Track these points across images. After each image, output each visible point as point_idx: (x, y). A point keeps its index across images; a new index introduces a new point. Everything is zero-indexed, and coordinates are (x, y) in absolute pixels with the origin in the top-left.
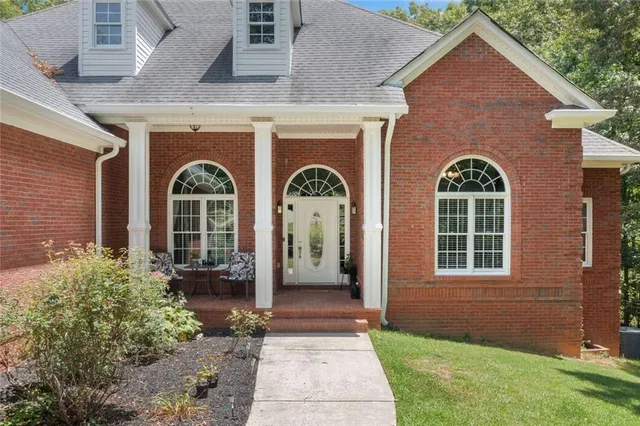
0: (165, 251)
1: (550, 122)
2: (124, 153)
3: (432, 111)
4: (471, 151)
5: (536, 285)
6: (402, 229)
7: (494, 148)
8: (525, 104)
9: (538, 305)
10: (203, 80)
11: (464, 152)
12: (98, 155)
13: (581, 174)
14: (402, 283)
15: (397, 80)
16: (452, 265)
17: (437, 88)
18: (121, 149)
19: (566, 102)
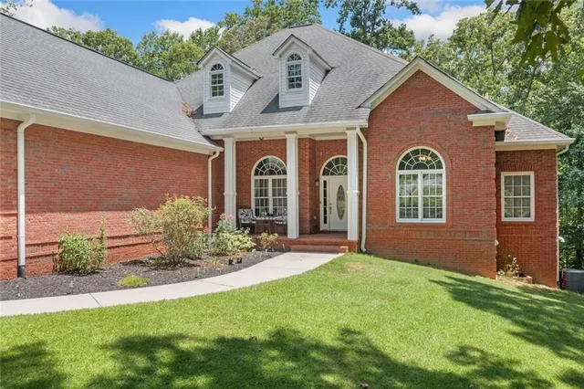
0: (250, 208)
1: (471, 123)
2: (222, 154)
3: (392, 120)
4: (418, 144)
5: (462, 229)
6: (374, 194)
7: (433, 141)
8: (454, 111)
9: (465, 242)
10: (262, 113)
11: (413, 145)
12: (210, 156)
13: (494, 156)
14: (376, 227)
15: (368, 104)
16: (409, 216)
17: (396, 106)
18: (221, 153)
19: (482, 109)
